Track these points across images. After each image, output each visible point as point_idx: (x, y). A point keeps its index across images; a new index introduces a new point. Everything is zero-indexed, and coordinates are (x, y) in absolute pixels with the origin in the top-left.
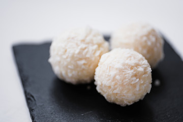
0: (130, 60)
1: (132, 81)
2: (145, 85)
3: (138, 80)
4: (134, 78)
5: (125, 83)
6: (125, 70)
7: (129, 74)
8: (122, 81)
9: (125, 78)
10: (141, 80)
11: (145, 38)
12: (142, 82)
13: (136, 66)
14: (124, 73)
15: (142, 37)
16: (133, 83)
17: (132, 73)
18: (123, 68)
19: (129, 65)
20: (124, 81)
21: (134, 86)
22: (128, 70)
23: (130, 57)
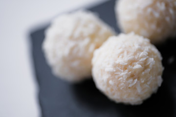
0: (123, 57)
1: (129, 84)
2: (149, 83)
3: (136, 80)
4: (131, 80)
5: (121, 88)
6: (117, 73)
7: (122, 76)
8: (118, 86)
9: (120, 83)
10: (141, 79)
11: (149, 10)
12: (143, 82)
13: (131, 64)
14: (116, 77)
15: (145, 9)
16: (130, 86)
17: (127, 74)
18: (115, 71)
19: (121, 66)
20: (119, 86)
21: (134, 88)
22: (121, 72)
23: (123, 52)
